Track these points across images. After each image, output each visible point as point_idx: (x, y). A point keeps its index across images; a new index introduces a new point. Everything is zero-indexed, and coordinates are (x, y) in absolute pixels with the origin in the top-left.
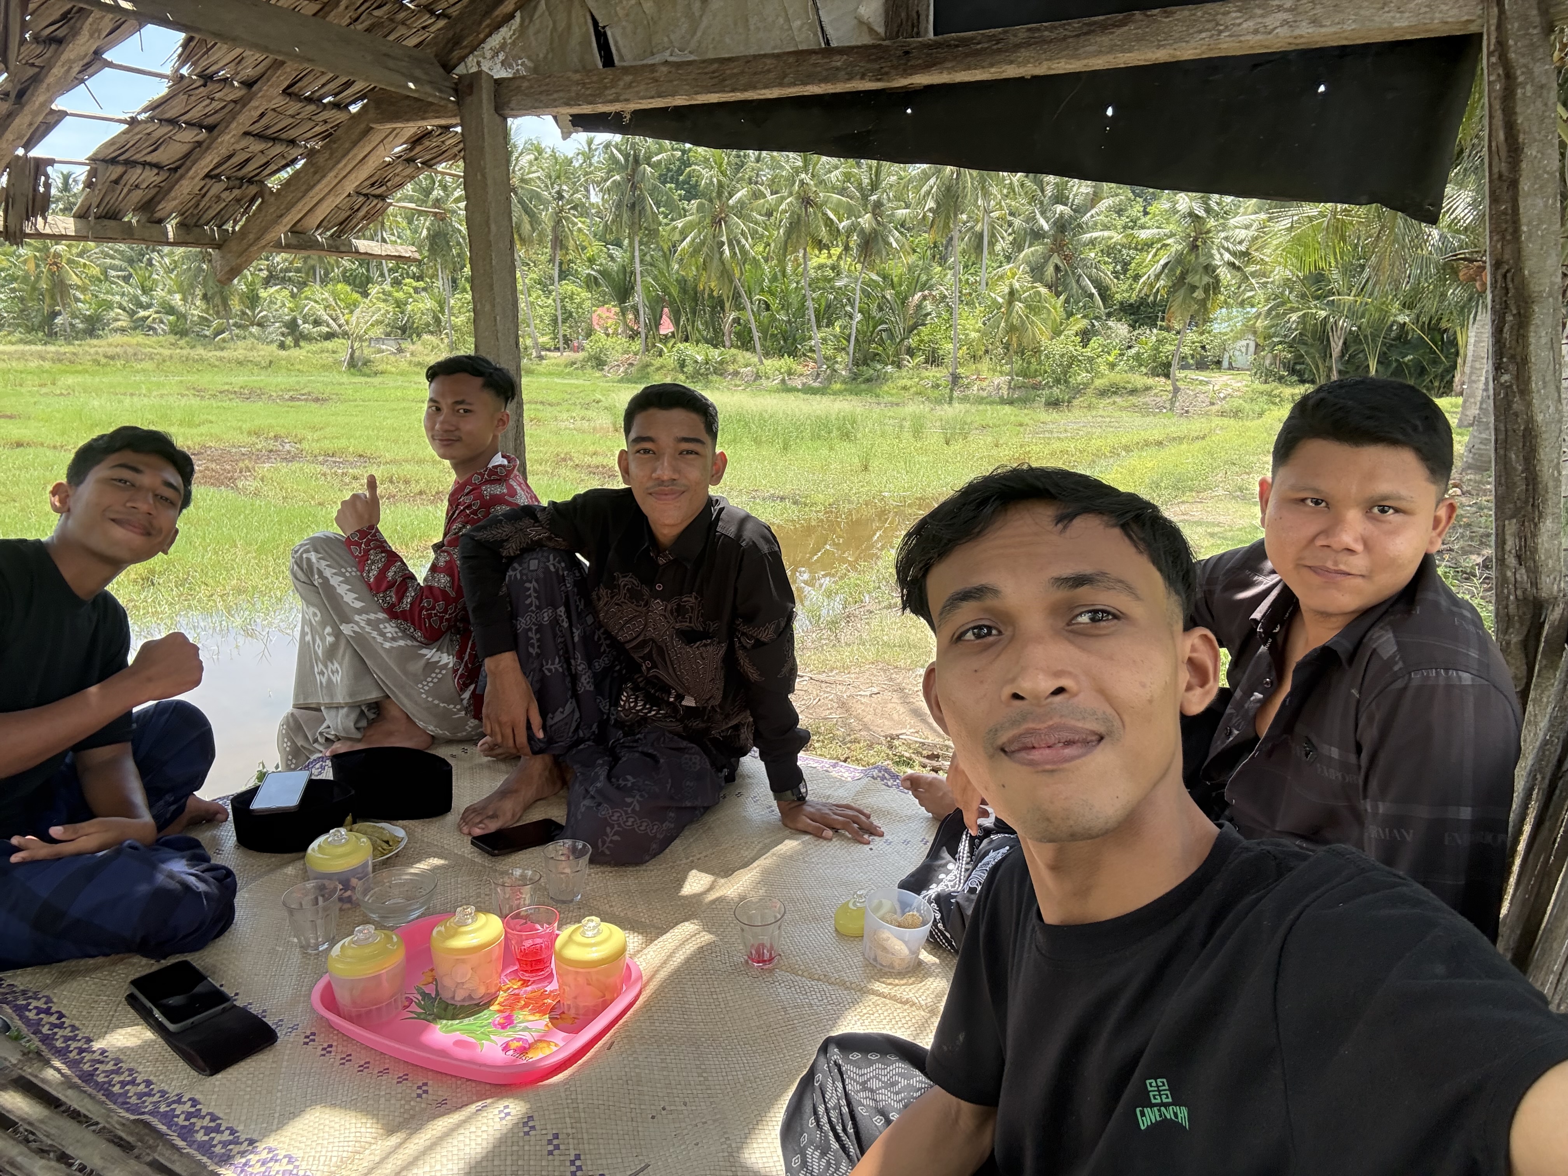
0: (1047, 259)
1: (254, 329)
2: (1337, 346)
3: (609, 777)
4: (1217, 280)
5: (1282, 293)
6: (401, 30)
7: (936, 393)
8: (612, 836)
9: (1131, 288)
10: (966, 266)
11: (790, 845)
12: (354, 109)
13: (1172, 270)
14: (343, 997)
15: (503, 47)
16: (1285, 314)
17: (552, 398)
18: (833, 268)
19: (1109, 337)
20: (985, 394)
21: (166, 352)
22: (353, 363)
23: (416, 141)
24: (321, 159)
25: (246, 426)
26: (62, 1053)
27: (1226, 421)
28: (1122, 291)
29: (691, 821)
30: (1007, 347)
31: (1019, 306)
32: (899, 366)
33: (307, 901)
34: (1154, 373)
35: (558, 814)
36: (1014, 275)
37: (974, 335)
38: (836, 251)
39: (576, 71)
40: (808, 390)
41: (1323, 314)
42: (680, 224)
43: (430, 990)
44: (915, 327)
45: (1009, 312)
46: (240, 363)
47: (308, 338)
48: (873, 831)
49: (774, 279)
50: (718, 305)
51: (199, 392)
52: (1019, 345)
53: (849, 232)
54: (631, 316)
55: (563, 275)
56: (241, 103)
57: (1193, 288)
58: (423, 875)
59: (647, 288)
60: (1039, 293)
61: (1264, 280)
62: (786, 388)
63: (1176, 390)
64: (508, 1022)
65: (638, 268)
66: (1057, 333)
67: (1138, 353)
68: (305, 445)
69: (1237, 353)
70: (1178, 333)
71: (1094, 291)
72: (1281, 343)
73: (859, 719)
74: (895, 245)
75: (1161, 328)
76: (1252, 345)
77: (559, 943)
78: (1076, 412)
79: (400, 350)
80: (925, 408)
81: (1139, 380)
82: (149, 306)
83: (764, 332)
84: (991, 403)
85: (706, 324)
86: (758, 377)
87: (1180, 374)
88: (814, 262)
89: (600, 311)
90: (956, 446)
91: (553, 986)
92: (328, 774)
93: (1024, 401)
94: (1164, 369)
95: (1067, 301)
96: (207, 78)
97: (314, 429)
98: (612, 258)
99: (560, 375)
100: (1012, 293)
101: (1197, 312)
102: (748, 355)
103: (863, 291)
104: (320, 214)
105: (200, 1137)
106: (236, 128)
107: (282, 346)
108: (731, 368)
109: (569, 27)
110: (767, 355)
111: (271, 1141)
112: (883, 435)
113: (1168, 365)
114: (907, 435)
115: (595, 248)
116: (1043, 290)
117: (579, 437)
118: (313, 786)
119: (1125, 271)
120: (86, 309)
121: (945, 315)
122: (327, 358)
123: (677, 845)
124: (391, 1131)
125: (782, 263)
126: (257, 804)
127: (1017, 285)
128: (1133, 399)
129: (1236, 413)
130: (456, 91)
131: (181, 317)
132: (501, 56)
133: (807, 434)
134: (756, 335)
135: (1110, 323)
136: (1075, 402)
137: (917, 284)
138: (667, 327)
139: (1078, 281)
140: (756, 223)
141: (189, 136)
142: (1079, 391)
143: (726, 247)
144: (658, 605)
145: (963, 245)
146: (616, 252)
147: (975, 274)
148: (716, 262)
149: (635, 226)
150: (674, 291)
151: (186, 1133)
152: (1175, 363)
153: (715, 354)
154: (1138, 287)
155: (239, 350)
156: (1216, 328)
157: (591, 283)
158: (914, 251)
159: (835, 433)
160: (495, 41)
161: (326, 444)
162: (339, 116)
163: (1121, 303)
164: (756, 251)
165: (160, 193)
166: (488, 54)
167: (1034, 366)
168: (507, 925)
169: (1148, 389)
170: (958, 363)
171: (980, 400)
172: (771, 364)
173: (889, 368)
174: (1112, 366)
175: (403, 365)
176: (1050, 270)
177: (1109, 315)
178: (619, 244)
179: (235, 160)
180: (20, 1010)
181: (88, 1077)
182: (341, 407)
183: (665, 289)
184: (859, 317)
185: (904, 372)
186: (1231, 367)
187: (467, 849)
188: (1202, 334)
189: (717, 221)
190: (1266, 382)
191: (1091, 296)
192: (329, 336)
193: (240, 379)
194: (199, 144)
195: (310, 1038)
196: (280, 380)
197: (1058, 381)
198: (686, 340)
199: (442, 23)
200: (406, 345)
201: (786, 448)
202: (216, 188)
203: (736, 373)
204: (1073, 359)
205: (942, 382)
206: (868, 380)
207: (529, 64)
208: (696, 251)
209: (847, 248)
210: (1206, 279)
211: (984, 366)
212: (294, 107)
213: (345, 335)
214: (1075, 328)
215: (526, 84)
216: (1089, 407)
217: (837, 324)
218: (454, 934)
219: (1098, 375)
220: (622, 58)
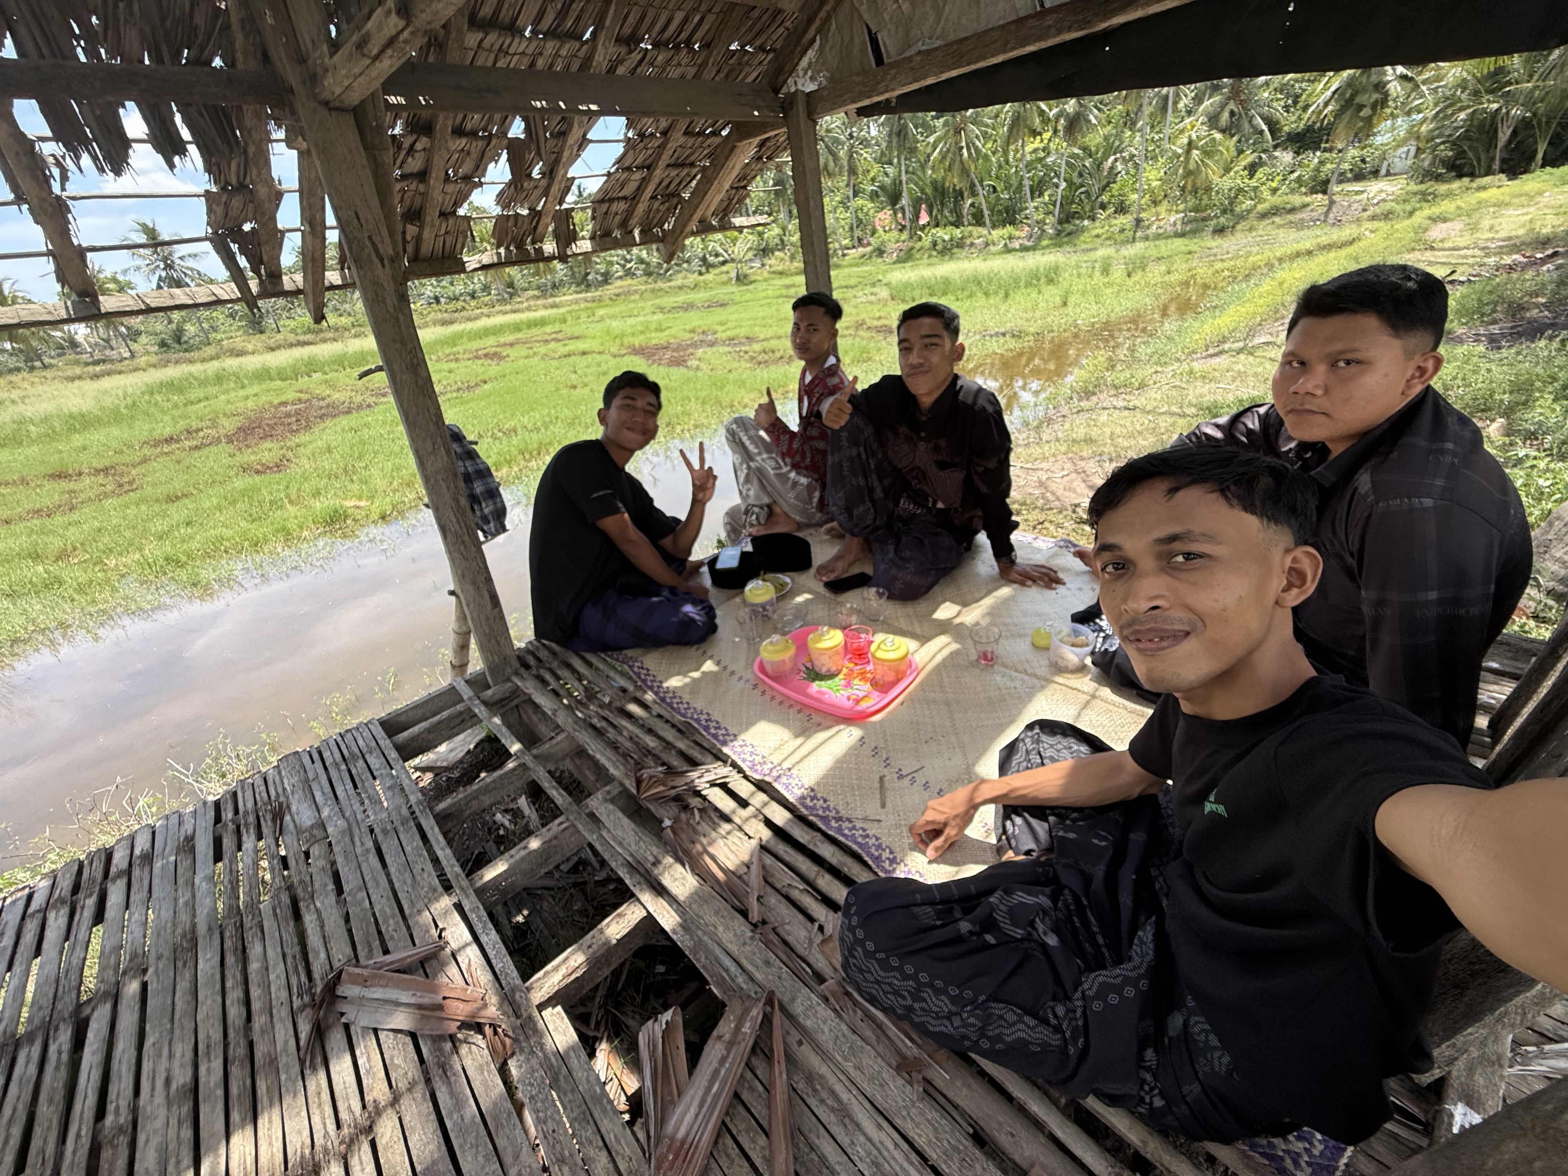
0: (1223, 107)
1: (685, 265)
2: (1504, 135)
3: (896, 552)
4: (1386, 95)
5: (1454, 95)
6: (747, 69)
7: (1122, 236)
8: (898, 585)
9: (1300, 118)
10: (1152, 127)
11: (1006, 591)
12: (724, 133)
13: (1343, 94)
14: (769, 668)
15: (810, 64)
16: (1453, 114)
17: (852, 282)
18: (1044, 150)
19: (1274, 166)
20: (1161, 231)
21: (643, 288)
22: (738, 278)
23: (762, 144)
24: (709, 173)
25: (688, 327)
26: (651, 688)
27: (1376, 224)
28: (1291, 123)
29: (944, 575)
30: (1183, 189)
31: (1195, 152)
32: (1093, 219)
33: (747, 617)
34: (1313, 191)
35: (869, 570)
36: (1193, 127)
37: (1155, 184)
38: (1047, 136)
39: (858, 74)
40: (1024, 249)
41: (1495, 106)
42: (931, 139)
43: (809, 665)
44: (1108, 185)
45: (1187, 159)
46: (680, 288)
47: (713, 266)
48: (1059, 582)
49: (1000, 167)
50: (959, 195)
51: (661, 309)
52: (1194, 185)
53: (1057, 117)
54: (900, 215)
55: (856, 194)
56: (662, 147)
57: (1361, 107)
58: (800, 604)
59: (910, 190)
60: (1214, 139)
61: (1436, 85)
62: (1008, 250)
63: (1332, 203)
64: (848, 685)
65: (904, 178)
66: (1227, 170)
67: (1300, 176)
68: (718, 336)
69: (1397, 160)
70: (1340, 151)
71: (1265, 127)
72: (1443, 143)
73: (1053, 493)
74: (1094, 121)
75: (1325, 150)
76: (1413, 150)
77: (873, 647)
78: (1238, 235)
79: (763, 265)
80: (1110, 251)
81: (1297, 200)
82: (630, 261)
83: (992, 210)
84: (1167, 238)
85: (951, 212)
86: (987, 244)
87: (1336, 188)
88: (1029, 148)
89: (881, 215)
90: (1136, 277)
91: (870, 667)
92: (749, 548)
93: (1194, 232)
94: (1322, 186)
95: (1239, 141)
96: (642, 135)
97: (722, 324)
98: (886, 174)
99: (857, 265)
100: (1190, 143)
101: (1361, 129)
102: (980, 229)
103: (1068, 164)
104: (712, 208)
105: (713, 731)
106: (662, 164)
107: (700, 274)
108: (968, 241)
109: (852, 38)
110: (994, 227)
111: (743, 736)
112: (1079, 276)
113: (1327, 182)
114: (1097, 274)
115: (875, 169)
116: (1218, 136)
117: (869, 308)
118: (744, 555)
119: (1295, 103)
120: (602, 268)
121: (1132, 171)
122: (724, 277)
123: (936, 589)
124: (797, 736)
125: (1006, 153)
126: (719, 566)
127: (1194, 137)
128: (1291, 217)
129: (1387, 216)
130: (783, 109)
131: (648, 264)
132: (810, 73)
133: (1022, 284)
134: (986, 213)
135: (1276, 154)
136: (1239, 227)
137: (1110, 149)
138: (924, 219)
139: (1250, 122)
140: (987, 126)
141: (638, 176)
142: (1242, 217)
143: (965, 151)
144: (922, 446)
145: (1151, 109)
146: (890, 170)
147: (1160, 132)
148: (957, 163)
149: (901, 147)
150: (929, 191)
151: (707, 728)
152: (1334, 179)
153: (957, 233)
154: (1306, 116)
155: (678, 281)
156: (1379, 140)
157: (874, 196)
158: (1110, 122)
159: (1043, 280)
160: (804, 63)
161: (730, 334)
162: (716, 140)
163: (1289, 134)
164: (986, 148)
165: (629, 213)
166: (801, 73)
167: (1205, 201)
168: (846, 636)
169: (1305, 206)
170: (1141, 209)
171: (1158, 237)
172: (996, 233)
173: (1086, 222)
174: (1274, 191)
175: (766, 275)
176: (1226, 115)
177: (1275, 147)
178: (890, 163)
179: (664, 184)
180: (631, 667)
181: (663, 699)
182: (734, 308)
183: (923, 191)
184: (1064, 185)
185: (1097, 224)
186: (1388, 174)
187: (821, 589)
188: (1363, 149)
189: (958, 132)
190: (1422, 182)
191: (1261, 132)
192: (724, 263)
193: (681, 298)
194: (644, 179)
195: (755, 686)
196: (700, 296)
197: (1224, 212)
198: (937, 225)
199: (771, 56)
200: (767, 261)
201: (1007, 296)
202: (656, 204)
203: (972, 244)
204: (1240, 190)
205: (1128, 227)
206: (1069, 234)
207: (828, 74)
208: (943, 157)
209: (1056, 131)
210: (1376, 96)
211: (1163, 208)
212: (691, 141)
213: (733, 260)
214: (1244, 163)
215: (825, 93)
216: (1251, 229)
217: (1046, 194)
218: (819, 641)
219: (1262, 201)
220: (889, 56)
